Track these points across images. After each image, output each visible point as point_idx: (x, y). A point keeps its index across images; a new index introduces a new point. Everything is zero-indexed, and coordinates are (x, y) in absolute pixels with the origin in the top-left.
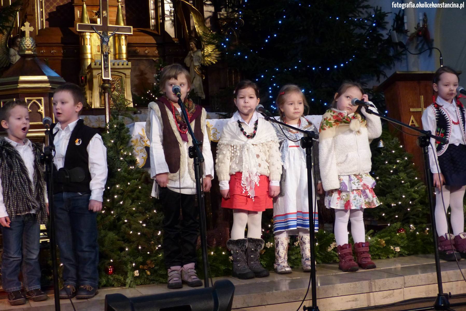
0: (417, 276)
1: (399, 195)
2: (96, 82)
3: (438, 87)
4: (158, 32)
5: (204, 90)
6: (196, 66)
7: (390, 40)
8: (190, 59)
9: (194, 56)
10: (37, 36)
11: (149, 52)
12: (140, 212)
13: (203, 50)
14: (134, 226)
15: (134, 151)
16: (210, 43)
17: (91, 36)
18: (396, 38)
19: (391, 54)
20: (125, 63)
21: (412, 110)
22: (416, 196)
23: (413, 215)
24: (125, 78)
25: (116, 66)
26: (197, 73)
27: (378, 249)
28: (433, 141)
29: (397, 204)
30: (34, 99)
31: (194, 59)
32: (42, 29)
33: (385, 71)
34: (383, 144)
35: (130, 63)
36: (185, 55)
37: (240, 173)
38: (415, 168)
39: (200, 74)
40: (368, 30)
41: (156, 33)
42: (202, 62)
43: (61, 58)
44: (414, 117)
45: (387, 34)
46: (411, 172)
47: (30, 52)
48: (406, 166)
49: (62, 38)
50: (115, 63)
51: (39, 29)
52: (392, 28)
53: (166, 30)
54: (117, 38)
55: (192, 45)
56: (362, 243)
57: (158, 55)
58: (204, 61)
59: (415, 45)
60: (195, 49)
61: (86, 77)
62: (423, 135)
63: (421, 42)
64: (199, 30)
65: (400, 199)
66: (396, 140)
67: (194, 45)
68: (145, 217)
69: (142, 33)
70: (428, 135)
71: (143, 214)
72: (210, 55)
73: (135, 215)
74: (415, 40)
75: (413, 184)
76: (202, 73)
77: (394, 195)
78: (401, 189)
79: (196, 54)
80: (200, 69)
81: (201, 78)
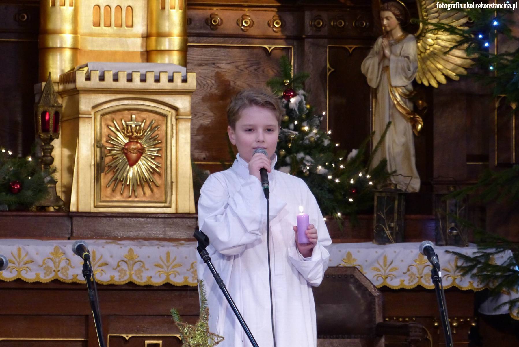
2: (87, 131)
6: (396, 87)
8: (379, 64)
9: (392, 57)
11: (252, 25)
13: (422, 35)
24: (174, 120)
26: (399, 108)
31: (392, 66)
36: (364, 46)
39: (409, 113)
42: (418, 75)
55: (390, 19)
60: (398, 33)
67: (394, 20)
72: (442, 53)
76: (416, 110)
79: (398, 48)
80: (409, 97)
81: (410, 125)
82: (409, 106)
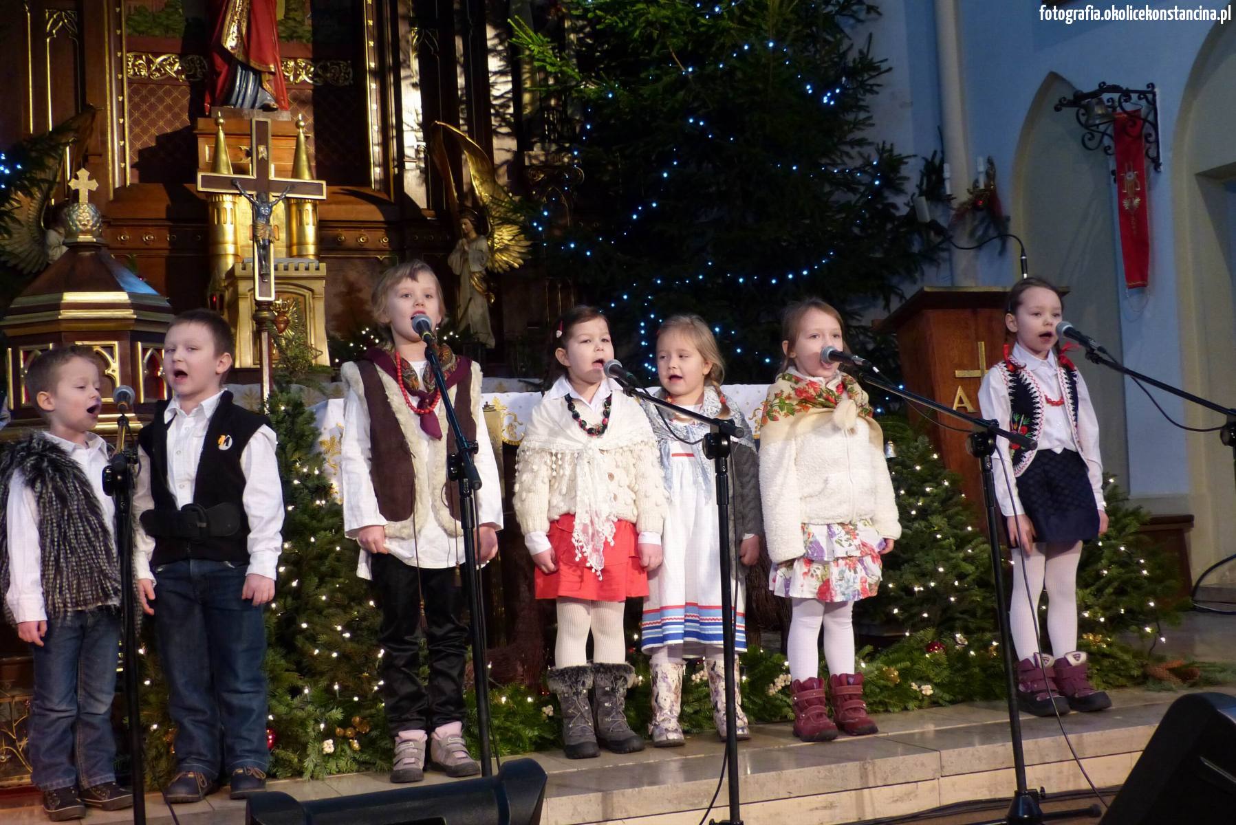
0: (970, 749)
1: (930, 567)
2: (245, 308)
3: (1017, 320)
4: (389, 195)
5: (492, 327)
6: (474, 273)
7: (912, 217)
8: (461, 257)
9: (470, 251)
10: (112, 202)
11: (367, 241)
12: (338, 606)
13: (490, 236)
14: (323, 638)
15: (326, 466)
16: (506, 221)
17: (234, 203)
18: (927, 212)
19: (916, 248)
20: (313, 266)
21: (958, 373)
22: (970, 568)
23: (963, 612)
24: (311, 299)
25: (292, 273)
26: (477, 288)
27: (884, 688)
28: (1003, 443)
29: (927, 588)
30: (97, 345)
31: (470, 257)
32: (123, 186)
33: (901, 287)
34: (895, 451)
35: (323, 266)
36: (449, 247)
37: (569, 517)
38: (966, 506)
39: (484, 291)
40: (863, 195)
41: (384, 196)
42: (489, 264)
43: (166, 253)
44: (964, 390)
45: (907, 204)
46: (957, 514)
47: (88, 238)
48: (947, 500)
49: (168, 209)
50: (290, 265)
51: (117, 186)
52: (917, 191)
53: (406, 190)
54: (294, 209)
55: (467, 224)
56: (847, 676)
57: (387, 248)
58: (494, 261)
59: (968, 228)
60: (473, 235)
61: (222, 297)
62: (981, 429)
63: (982, 222)
64: (482, 191)
65: (934, 575)
66: (923, 441)
67: (470, 225)
68: (347, 618)
69: (352, 198)
70: (992, 429)
71: (346, 608)
72: (506, 249)
73: (325, 613)
74: (968, 217)
75: (962, 542)
76: (489, 289)
77: (918, 566)
78: (934, 553)
79: (474, 246)
80: (484, 279)
81: (485, 300)
82: (484, 286)
